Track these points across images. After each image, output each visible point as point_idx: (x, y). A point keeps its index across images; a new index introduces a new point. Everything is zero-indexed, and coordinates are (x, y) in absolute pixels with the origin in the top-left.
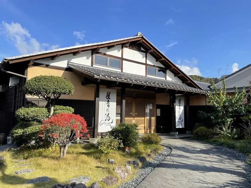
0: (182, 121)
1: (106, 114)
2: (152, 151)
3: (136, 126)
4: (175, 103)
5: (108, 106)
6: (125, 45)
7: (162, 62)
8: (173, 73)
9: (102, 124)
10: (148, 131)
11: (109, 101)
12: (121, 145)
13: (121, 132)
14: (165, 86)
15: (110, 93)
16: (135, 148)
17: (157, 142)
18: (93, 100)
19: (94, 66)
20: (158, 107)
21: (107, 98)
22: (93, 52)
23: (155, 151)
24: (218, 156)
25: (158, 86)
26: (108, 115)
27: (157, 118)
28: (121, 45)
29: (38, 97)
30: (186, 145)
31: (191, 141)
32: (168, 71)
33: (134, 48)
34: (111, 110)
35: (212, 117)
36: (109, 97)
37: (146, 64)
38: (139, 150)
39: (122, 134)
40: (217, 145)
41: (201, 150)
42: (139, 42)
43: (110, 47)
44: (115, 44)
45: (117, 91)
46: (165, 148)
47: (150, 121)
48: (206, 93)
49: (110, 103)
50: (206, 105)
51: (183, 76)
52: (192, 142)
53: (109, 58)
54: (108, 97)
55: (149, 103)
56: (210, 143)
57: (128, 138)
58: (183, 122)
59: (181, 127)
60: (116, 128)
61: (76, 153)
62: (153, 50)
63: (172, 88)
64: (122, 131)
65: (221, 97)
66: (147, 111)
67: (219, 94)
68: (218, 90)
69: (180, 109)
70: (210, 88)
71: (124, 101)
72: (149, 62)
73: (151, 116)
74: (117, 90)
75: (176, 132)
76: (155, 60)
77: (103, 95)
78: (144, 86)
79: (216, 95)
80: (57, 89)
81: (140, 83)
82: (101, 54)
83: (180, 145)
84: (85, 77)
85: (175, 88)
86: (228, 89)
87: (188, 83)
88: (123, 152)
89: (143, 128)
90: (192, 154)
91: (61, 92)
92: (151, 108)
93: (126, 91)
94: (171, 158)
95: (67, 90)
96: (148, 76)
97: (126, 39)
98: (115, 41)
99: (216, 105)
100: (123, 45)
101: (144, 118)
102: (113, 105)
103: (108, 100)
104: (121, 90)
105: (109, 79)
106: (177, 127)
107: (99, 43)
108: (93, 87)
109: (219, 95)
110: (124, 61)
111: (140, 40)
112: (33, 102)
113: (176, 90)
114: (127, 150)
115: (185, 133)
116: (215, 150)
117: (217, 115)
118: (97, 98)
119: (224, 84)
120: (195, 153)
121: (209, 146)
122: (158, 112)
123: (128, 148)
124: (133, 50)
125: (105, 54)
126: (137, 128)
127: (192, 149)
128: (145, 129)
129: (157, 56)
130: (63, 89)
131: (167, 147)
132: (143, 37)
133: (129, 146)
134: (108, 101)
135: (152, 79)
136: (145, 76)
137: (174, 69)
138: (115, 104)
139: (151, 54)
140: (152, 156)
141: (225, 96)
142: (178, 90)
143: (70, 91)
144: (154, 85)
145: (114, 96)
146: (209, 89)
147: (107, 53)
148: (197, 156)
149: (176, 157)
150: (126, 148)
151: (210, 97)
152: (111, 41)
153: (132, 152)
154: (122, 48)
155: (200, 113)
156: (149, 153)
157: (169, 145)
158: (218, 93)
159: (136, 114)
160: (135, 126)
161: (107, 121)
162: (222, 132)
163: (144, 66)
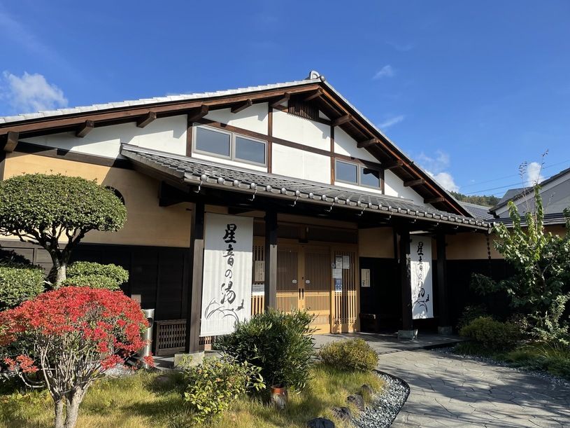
0: (428, 300)
1: (224, 285)
2: (354, 395)
3: (305, 320)
4: (409, 253)
5: (231, 262)
6: (277, 104)
7: (373, 149)
8: (400, 177)
9: (213, 312)
10: (340, 326)
11: (232, 249)
12: (258, 382)
13: (259, 339)
14: (383, 208)
15: (235, 228)
16: (302, 389)
17: (366, 367)
18: (188, 245)
19: (193, 155)
20: (365, 263)
21: (227, 242)
22: (191, 120)
23: (362, 393)
24: (545, 408)
25: (364, 207)
26: (230, 287)
27: (363, 293)
28: (266, 104)
29: (17, 238)
30: (446, 371)
31: (457, 358)
32: (388, 173)
33: (301, 111)
34: (238, 273)
35: (510, 291)
36: (232, 237)
37: (331, 154)
38: (314, 394)
39: (261, 347)
40: (531, 370)
41: (492, 388)
42: (314, 96)
43: (236, 106)
44: (251, 99)
45: (254, 223)
46: (389, 382)
47: (344, 299)
48: (488, 227)
49: (237, 255)
50: (490, 257)
51: (425, 185)
52: (460, 359)
53: (234, 136)
54: (230, 237)
55: (341, 254)
56: (510, 363)
57: (280, 360)
58: (430, 304)
59: (424, 317)
60: (245, 330)
61: (121, 406)
62: (350, 116)
63: (403, 213)
64: (263, 336)
65: (532, 237)
66: (337, 274)
67: (525, 229)
68: (522, 218)
69: (421, 269)
70: (494, 214)
71: (273, 250)
72: (339, 150)
73: (345, 289)
74: (255, 218)
75: (414, 329)
76: (354, 143)
77: (214, 231)
78: (328, 207)
79: (517, 230)
80: (68, 214)
81: (317, 199)
82: (212, 124)
83: (431, 371)
84: (163, 183)
85: (411, 213)
86: (548, 217)
87: (439, 202)
88: (265, 404)
89: (326, 319)
90: (468, 404)
91: (79, 221)
92: (347, 266)
93: (278, 223)
94: (412, 418)
95: (100, 215)
96: (337, 184)
97: (279, 85)
98: (250, 89)
99: (523, 258)
100: (272, 102)
101: (327, 294)
102: (244, 259)
103: (230, 246)
104: (265, 218)
105: (228, 185)
106: (414, 318)
107: (207, 95)
108: (188, 209)
109: (527, 233)
110: (274, 145)
111: (315, 91)
112: (19, 252)
113: (413, 219)
114: (276, 397)
115: (435, 332)
116: (532, 387)
117: (524, 286)
118: (196, 240)
119: (538, 202)
120: (476, 400)
121: (508, 373)
122: (364, 278)
123: (281, 393)
124: (299, 116)
125: (223, 126)
126: (306, 327)
127: (465, 385)
128: (330, 323)
129: (361, 134)
130: (86, 214)
131: (394, 378)
132: (322, 82)
133: (281, 386)
134: (230, 249)
135: (347, 192)
136: (330, 183)
137: (404, 166)
138: (249, 256)
139: (345, 127)
140: (352, 414)
141: (542, 234)
142: (417, 217)
143: (109, 220)
144: (356, 204)
145: (245, 236)
146: (492, 217)
147: (230, 123)
148: (485, 411)
149: (425, 414)
150: (273, 391)
151: (501, 236)
152: (240, 91)
153: (291, 402)
154: (270, 111)
155: (476, 281)
156: (344, 404)
157: (399, 370)
158: (522, 227)
159: (308, 282)
160: (301, 320)
161: (226, 303)
162: (543, 331)
163: (328, 159)
